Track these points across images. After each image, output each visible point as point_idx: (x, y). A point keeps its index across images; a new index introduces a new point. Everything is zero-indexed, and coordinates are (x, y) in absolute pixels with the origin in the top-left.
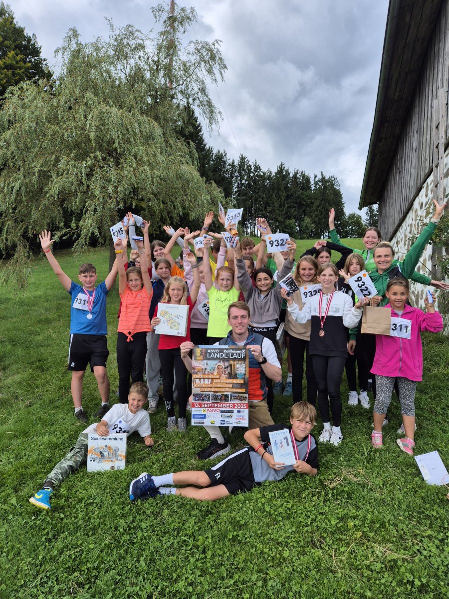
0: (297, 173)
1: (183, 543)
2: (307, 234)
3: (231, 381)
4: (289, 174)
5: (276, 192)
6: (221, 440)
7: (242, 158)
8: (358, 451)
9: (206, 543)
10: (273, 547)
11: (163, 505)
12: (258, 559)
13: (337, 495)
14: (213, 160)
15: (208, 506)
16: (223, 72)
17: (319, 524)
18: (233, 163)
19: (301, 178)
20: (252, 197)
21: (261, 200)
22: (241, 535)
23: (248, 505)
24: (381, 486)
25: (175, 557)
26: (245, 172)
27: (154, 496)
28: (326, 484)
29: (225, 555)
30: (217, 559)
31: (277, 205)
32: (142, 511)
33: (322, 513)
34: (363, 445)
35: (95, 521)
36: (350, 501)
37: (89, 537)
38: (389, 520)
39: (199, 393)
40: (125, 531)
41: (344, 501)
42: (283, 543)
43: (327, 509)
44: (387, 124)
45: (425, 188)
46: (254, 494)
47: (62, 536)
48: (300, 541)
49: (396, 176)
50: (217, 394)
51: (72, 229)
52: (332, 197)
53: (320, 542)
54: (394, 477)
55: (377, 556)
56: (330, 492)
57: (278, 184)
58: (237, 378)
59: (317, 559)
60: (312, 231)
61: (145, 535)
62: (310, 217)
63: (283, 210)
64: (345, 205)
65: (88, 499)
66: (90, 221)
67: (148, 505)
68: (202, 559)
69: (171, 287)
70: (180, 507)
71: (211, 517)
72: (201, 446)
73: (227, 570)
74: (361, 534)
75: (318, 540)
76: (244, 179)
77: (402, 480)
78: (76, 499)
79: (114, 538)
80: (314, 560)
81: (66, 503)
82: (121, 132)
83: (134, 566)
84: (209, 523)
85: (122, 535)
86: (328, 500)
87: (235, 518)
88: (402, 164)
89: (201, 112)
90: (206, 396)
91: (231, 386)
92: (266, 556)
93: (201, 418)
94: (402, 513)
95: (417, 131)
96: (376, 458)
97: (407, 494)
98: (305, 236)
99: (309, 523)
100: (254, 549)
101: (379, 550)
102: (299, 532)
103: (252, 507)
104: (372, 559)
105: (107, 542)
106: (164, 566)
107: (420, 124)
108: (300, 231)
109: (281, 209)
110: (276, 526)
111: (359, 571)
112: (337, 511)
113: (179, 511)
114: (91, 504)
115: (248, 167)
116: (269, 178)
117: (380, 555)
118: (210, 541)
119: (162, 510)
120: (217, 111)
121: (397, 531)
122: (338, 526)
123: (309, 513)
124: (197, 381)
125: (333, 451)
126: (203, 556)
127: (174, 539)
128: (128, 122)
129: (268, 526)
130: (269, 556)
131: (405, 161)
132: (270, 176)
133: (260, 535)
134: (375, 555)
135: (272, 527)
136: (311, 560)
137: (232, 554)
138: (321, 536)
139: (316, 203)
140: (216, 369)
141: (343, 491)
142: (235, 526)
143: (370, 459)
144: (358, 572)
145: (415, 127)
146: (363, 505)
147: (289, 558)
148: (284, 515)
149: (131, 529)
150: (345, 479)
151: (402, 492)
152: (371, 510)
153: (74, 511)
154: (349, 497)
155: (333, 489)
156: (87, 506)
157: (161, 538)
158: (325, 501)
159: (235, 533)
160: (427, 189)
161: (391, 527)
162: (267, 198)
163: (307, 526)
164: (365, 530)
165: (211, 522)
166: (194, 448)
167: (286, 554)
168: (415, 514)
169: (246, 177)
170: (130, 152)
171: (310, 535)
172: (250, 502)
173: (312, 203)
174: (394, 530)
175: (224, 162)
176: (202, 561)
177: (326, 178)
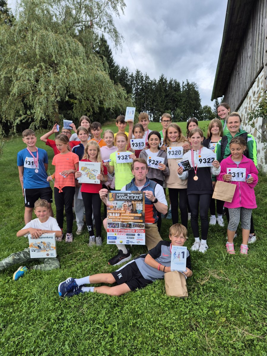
0: (172, 81)
1: (97, 330)
2: (178, 119)
3: (133, 215)
4: (167, 81)
5: (159, 93)
6: (125, 251)
7: (138, 71)
8: (218, 256)
9: (114, 329)
10: (162, 331)
11: (84, 300)
12: (151, 340)
13: (206, 290)
14: (120, 73)
15: (115, 301)
16: (123, 8)
17: (195, 312)
18: (132, 75)
19: (174, 84)
20: (144, 96)
21: (150, 98)
22: (139, 323)
23: (144, 299)
24: (237, 282)
25: (91, 341)
26: (140, 80)
27: (77, 294)
28: (198, 282)
29: (127, 339)
30: (121, 342)
31: (160, 101)
32: (68, 306)
33: (196, 304)
34: (222, 252)
35: (35, 314)
36: (216, 294)
37: (30, 326)
38: (245, 308)
39: (112, 222)
40: (56, 321)
41: (211, 294)
42: (169, 327)
43: (200, 300)
44: (230, 42)
45: (257, 81)
46: (148, 291)
47: (10, 326)
48: (182, 326)
49: (236, 77)
50: (124, 223)
51: (28, 115)
52: (193, 95)
53: (196, 325)
54: (245, 275)
55: (238, 337)
56: (201, 288)
57: (160, 88)
58: (137, 213)
59: (194, 340)
60: (181, 117)
61: (70, 324)
62: (180, 108)
63: (163, 105)
64: (201, 100)
65: (31, 297)
66: (39, 109)
67: (73, 301)
68: (110, 341)
69: (89, 148)
70: (95, 302)
71: (117, 309)
72: (111, 256)
73: (129, 350)
74: (225, 319)
75: (194, 324)
76: (139, 85)
77: (251, 277)
78: (22, 297)
79: (47, 327)
80: (192, 340)
81: (15, 301)
82: (56, 49)
83: (61, 348)
84: (116, 313)
85: (53, 324)
86: (200, 294)
87: (135, 309)
88: (240, 68)
89: (110, 36)
90: (116, 224)
91: (133, 218)
92: (157, 339)
93: (113, 239)
94: (253, 302)
95: (251, 45)
96: (232, 261)
97: (255, 287)
98: (177, 120)
99: (188, 312)
100: (149, 334)
101: (239, 331)
102: (180, 319)
103: (146, 301)
104: (234, 339)
105: (42, 331)
106: (82, 349)
107: (253, 40)
108: (174, 117)
109: (162, 104)
110: (164, 314)
111: (226, 349)
112: (207, 302)
113: (95, 304)
114: (33, 301)
115: (141, 77)
116: (155, 84)
117: (240, 336)
118: (117, 328)
119: (82, 304)
120: (120, 36)
121: (251, 316)
122: (209, 313)
123: (187, 304)
124: (111, 214)
125: (202, 257)
126: (111, 339)
127: (91, 326)
128: (61, 42)
129: (158, 314)
130: (159, 338)
131: (242, 66)
132: (155, 83)
133: (152, 322)
134: (237, 336)
135: (161, 315)
136: (190, 340)
137: (133, 337)
138: (197, 322)
139: (183, 99)
140: (123, 207)
141: (211, 287)
142: (134, 315)
143: (227, 262)
144: (224, 349)
145: (249, 42)
146: (225, 296)
147: (174, 340)
148: (170, 306)
149: (60, 320)
150: (211, 278)
151: (252, 286)
152: (231, 300)
153: (20, 306)
154: (215, 291)
155: (204, 285)
156: (29, 302)
157: (81, 326)
158: (198, 294)
159: (135, 321)
160: (258, 82)
161: (247, 313)
162: (154, 97)
163: (187, 314)
164: (228, 316)
165: (118, 313)
166: (106, 257)
167: (172, 336)
168: (262, 302)
169: (140, 84)
170: (63, 62)
171: (189, 321)
172: (145, 297)
173: (182, 100)
174: (249, 316)
175: (127, 75)
176: (111, 343)
177: (190, 84)
